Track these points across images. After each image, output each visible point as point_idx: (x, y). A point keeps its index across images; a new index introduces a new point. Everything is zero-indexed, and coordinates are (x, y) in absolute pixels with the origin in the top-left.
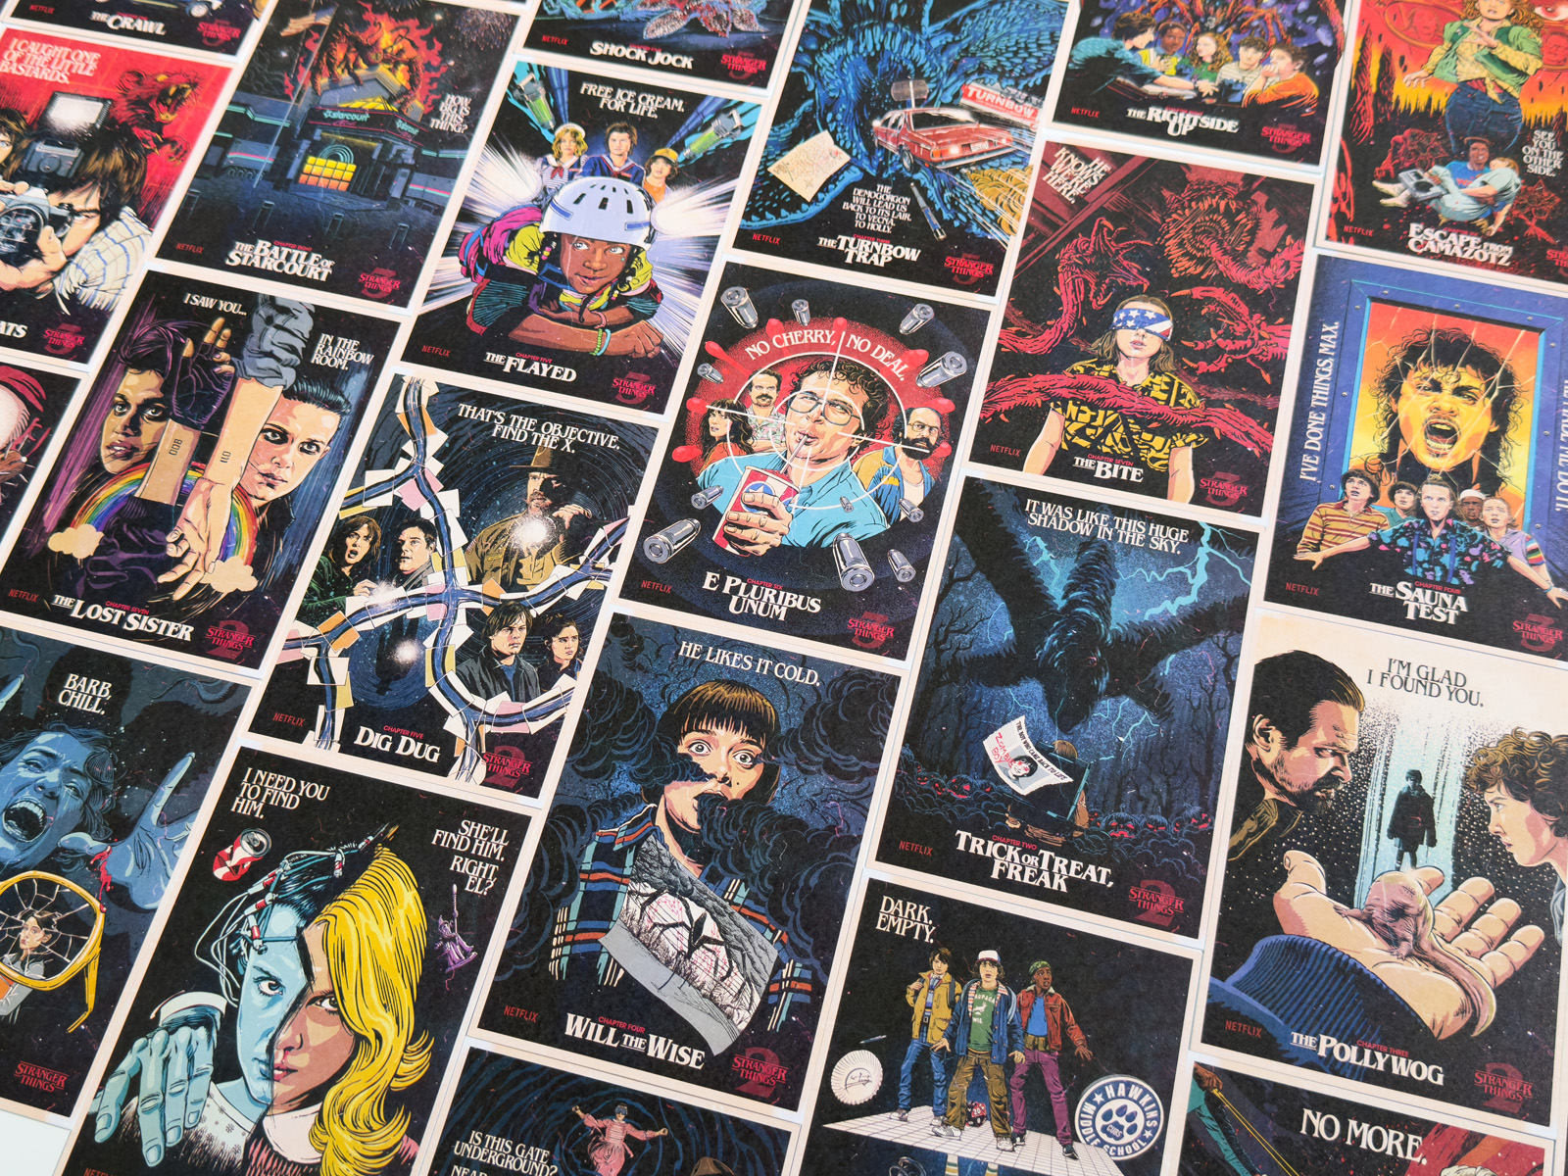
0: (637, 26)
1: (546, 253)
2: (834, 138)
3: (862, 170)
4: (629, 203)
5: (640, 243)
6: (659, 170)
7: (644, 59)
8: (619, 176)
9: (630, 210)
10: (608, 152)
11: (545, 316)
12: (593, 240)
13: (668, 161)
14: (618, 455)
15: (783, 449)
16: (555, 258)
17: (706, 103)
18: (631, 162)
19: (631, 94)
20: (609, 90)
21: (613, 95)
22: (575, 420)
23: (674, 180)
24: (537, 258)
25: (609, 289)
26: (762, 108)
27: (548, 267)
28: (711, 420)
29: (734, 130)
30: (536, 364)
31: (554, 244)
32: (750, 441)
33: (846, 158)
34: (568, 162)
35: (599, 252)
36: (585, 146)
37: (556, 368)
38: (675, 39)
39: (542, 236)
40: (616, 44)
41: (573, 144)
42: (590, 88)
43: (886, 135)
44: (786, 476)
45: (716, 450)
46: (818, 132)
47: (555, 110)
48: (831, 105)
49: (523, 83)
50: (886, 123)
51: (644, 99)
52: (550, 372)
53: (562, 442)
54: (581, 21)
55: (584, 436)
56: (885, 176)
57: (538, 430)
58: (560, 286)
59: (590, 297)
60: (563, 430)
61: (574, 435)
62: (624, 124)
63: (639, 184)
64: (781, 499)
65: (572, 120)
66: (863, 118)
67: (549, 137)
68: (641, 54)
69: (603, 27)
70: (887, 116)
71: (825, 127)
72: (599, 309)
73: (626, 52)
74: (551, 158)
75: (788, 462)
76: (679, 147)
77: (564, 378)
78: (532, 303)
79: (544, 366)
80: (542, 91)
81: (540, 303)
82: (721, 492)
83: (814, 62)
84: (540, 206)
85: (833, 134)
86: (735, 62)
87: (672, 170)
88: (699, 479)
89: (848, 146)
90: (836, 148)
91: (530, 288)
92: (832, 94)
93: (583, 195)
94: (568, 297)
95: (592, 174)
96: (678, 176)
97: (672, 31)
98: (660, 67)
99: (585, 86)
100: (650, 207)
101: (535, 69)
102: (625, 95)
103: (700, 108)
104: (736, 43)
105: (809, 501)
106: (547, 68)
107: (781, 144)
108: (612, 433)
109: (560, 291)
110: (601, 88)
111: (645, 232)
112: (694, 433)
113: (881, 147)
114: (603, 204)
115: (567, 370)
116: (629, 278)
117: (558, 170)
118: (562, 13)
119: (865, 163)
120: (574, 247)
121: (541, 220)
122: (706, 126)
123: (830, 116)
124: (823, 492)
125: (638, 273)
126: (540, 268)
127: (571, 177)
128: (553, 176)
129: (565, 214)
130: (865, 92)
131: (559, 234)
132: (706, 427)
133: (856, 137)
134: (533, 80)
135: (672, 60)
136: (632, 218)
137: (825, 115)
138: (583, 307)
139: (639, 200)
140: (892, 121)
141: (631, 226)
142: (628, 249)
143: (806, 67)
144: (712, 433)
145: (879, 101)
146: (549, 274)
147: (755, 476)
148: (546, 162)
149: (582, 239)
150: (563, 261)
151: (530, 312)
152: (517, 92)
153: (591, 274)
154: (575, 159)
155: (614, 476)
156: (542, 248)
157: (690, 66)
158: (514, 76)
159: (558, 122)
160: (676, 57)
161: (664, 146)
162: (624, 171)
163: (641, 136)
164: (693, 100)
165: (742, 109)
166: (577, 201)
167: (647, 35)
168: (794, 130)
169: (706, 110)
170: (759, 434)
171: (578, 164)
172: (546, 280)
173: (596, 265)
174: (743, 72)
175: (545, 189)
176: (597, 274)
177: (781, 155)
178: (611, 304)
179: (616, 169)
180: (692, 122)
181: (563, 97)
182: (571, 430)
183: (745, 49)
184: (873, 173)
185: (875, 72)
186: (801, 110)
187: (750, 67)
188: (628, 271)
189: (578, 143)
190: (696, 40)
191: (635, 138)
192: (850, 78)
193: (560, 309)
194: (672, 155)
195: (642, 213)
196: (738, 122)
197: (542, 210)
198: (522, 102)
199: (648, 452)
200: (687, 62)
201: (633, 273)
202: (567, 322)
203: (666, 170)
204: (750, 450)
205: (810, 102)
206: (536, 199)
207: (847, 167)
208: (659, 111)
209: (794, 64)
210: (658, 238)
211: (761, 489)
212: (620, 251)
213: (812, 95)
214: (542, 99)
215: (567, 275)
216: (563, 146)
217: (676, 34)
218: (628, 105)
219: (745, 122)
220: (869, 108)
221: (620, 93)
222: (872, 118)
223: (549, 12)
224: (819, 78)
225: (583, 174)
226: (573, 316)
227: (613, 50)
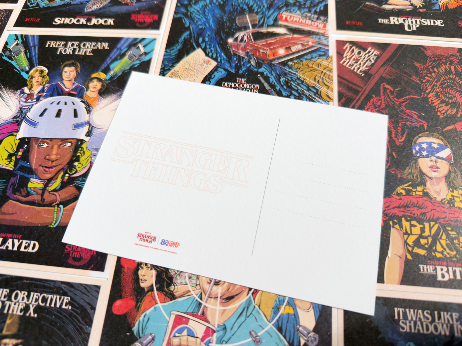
0: (81, 6)
1: (20, 153)
2: (205, 52)
3: (226, 70)
4: (75, 110)
5: (83, 137)
6: (95, 86)
7: (85, 23)
8: (69, 94)
9: (76, 115)
10: (62, 80)
11: (18, 201)
12: (51, 140)
13: (99, 80)
14: (70, 314)
15: (198, 291)
16: (26, 157)
17: (122, 42)
18: (77, 84)
19: (76, 43)
20: (63, 43)
21: (65, 45)
22: (37, 286)
23: (103, 92)
24: (13, 158)
25: (62, 173)
26: (157, 41)
27: (21, 163)
28: (141, 272)
29: (141, 55)
30: (10, 241)
31: (26, 146)
32: (172, 288)
33: (214, 64)
34: (36, 90)
35: (56, 147)
36: (47, 78)
37: (24, 241)
38: (103, 10)
39: (18, 142)
40: (69, 17)
41: (40, 78)
42: (52, 44)
43: (237, 47)
44: (203, 317)
45: (147, 299)
46: (194, 49)
47: (29, 59)
48: (201, 33)
49: (11, 47)
50: (236, 39)
51: (84, 45)
52: (19, 247)
53: (27, 308)
54: (49, 8)
55: (44, 300)
56: (241, 72)
57: (10, 299)
58: (28, 176)
59: (49, 181)
60: (28, 297)
61: (37, 300)
62: (72, 61)
63: (81, 97)
64: (202, 340)
65: (40, 64)
66: (221, 39)
67: (25, 76)
68: (83, 21)
69: (61, 9)
70: (237, 35)
71: (199, 46)
72: (55, 190)
73: (74, 21)
74: (26, 90)
75: (203, 303)
76: (106, 71)
77: (30, 250)
78: (9, 192)
79: (16, 241)
80: (23, 49)
81: (14, 192)
82: (153, 339)
83: (187, 10)
84: (17, 121)
85: (204, 50)
86: (139, 18)
87: (102, 85)
88: (135, 329)
89: (215, 56)
90: (207, 58)
91: (8, 182)
92: (200, 27)
93: (45, 110)
94: (35, 184)
95: (52, 95)
96: (106, 89)
97: (101, 6)
98: (95, 26)
99: (48, 43)
100: (89, 111)
101: (19, 37)
102: (73, 45)
103: (119, 46)
104: (139, 8)
105: (225, 339)
106: (26, 36)
107: (172, 59)
108: (65, 294)
109: (28, 180)
110: (58, 43)
111: (86, 129)
112: (128, 287)
113: (235, 55)
114: (58, 115)
115: (32, 242)
116: (76, 164)
117: (30, 96)
118: (38, 5)
119: (227, 66)
120: (39, 147)
121: (17, 131)
122: (122, 56)
123: (201, 40)
124: (235, 329)
125: (82, 159)
126: (15, 166)
127: (38, 99)
128: (26, 100)
129: (33, 124)
130: (220, 24)
131: (29, 139)
132: (137, 279)
133: (219, 50)
134: (17, 44)
135: (101, 21)
136: (77, 121)
137: (198, 39)
138: (44, 190)
139: (81, 107)
140: (240, 38)
141: (77, 126)
142: (74, 142)
143: (183, 14)
144: (142, 285)
145: (230, 28)
146: (22, 168)
147: (179, 320)
148: (23, 92)
149: (44, 140)
150: (31, 157)
151: (7, 199)
152: (8, 53)
153: (50, 164)
154: (41, 87)
155: (67, 335)
156: (18, 151)
157: (112, 23)
158: (7, 43)
159: (32, 66)
160: (104, 20)
161: (96, 71)
162: (72, 90)
163: (83, 67)
164: (114, 42)
165: (144, 43)
166: (41, 115)
167: (87, 10)
168: (179, 50)
169: (122, 46)
170: (178, 280)
171: (42, 90)
172: (20, 173)
173: (53, 157)
174: (144, 22)
175: (21, 109)
176: (54, 164)
177: (173, 66)
178: (64, 185)
179: (67, 90)
180: (114, 54)
181: (35, 51)
182: (34, 295)
183: (145, 10)
184: (233, 71)
185: (225, 12)
186: (183, 38)
187: (148, 20)
188: (75, 158)
189: (43, 77)
190: (116, 9)
191: (79, 69)
192: (210, 17)
193: (28, 194)
194: (102, 76)
195: (84, 116)
196: (142, 50)
197: (19, 124)
198: (10, 58)
199: (94, 309)
200: (110, 21)
201: (78, 159)
202: (32, 203)
203: (99, 85)
204: (172, 297)
205: (188, 33)
206: (15, 117)
207: (215, 69)
208: (93, 51)
209: (176, 13)
210: (95, 132)
211: (185, 333)
212: (69, 144)
213: (188, 28)
214: (22, 55)
215: (34, 168)
216: (34, 80)
217: (104, 7)
218: (74, 50)
219: (147, 49)
220: (224, 32)
221: (70, 44)
222: (227, 37)
223: (30, 6)
224: (191, 19)
225: (46, 96)
226: (36, 197)
227: (67, 21)
